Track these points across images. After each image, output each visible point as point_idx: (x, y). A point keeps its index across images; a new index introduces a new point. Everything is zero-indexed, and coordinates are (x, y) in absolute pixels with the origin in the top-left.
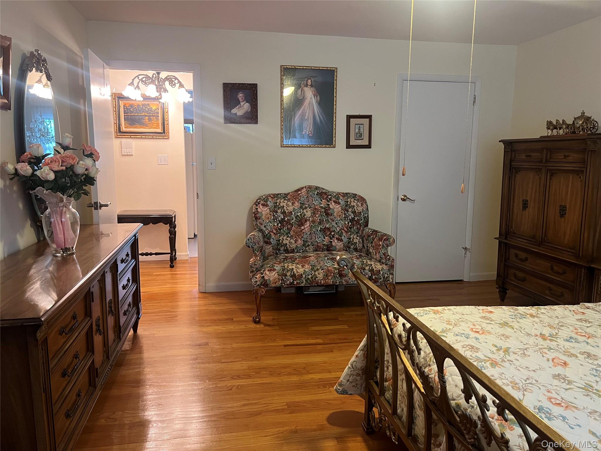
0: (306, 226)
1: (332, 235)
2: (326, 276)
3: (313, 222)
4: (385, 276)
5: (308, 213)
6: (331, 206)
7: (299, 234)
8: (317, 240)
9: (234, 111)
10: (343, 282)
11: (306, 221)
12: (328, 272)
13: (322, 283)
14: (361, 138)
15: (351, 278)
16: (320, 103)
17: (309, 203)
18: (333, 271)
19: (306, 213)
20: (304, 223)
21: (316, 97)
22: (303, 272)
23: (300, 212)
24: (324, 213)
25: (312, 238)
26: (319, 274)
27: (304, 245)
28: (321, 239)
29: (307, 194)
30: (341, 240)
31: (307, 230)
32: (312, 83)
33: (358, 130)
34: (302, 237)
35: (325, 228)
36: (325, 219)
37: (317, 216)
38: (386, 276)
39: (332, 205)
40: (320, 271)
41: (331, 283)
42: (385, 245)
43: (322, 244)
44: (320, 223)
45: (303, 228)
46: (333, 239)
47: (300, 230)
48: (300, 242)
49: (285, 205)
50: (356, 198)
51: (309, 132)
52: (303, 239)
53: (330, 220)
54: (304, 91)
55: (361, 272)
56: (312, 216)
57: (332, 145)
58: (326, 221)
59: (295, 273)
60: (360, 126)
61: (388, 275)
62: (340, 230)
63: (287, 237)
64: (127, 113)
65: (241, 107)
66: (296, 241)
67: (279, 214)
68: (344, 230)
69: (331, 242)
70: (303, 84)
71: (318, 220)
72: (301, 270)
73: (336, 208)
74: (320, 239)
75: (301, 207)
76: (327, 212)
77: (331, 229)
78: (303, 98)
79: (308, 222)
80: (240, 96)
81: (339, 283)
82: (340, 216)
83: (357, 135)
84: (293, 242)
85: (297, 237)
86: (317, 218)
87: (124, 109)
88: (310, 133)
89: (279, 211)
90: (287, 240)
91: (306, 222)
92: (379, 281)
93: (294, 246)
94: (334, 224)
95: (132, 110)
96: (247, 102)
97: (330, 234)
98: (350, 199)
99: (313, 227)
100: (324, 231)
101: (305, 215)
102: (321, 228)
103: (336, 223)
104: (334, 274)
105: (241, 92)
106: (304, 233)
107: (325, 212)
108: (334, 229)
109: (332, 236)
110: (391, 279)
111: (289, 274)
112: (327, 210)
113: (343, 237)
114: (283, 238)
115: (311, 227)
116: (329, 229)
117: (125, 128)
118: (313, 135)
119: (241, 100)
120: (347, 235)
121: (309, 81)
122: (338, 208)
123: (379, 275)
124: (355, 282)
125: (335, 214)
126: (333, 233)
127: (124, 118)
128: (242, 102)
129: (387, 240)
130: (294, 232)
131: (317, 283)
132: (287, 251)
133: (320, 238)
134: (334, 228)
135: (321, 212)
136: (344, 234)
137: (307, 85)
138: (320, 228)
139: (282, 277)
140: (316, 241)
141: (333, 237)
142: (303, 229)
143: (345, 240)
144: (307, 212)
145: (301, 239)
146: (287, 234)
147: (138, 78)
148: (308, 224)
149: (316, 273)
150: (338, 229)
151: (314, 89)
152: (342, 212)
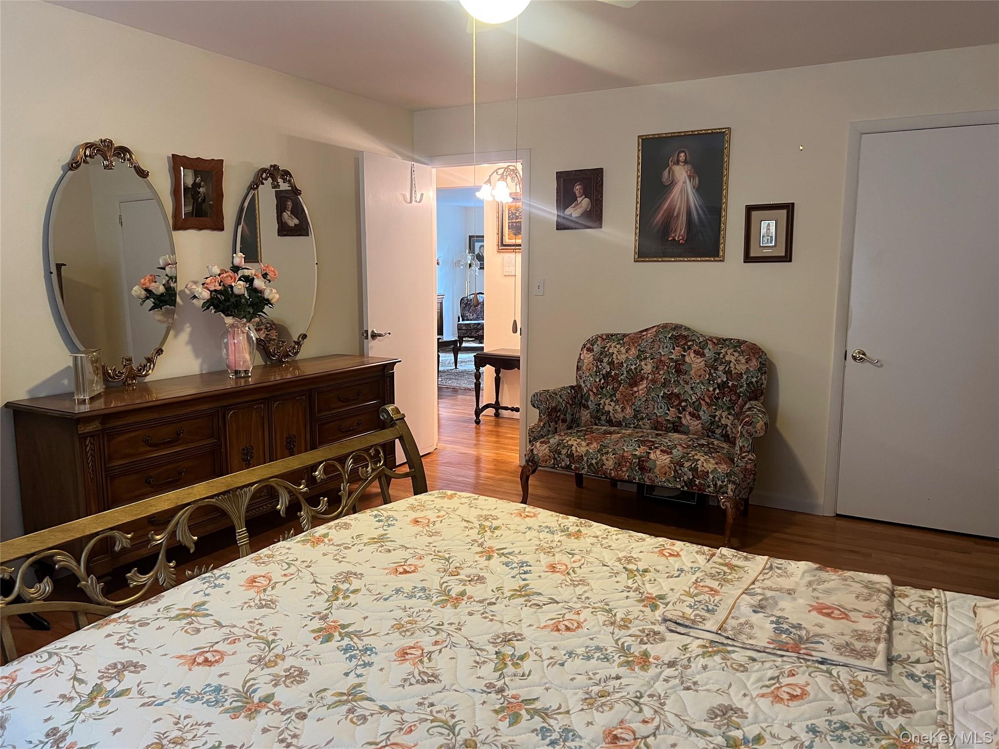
0: (641, 387)
1: (681, 406)
2: (619, 465)
3: (654, 381)
4: (716, 484)
5: (648, 367)
6: (687, 359)
7: (628, 399)
8: (656, 411)
9: (568, 211)
10: (646, 479)
11: (642, 379)
12: (622, 459)
13: (613, 475)
14: (771, 245)
15: (658, 476)
16: (699, 190)
17: (652, 351)
18: (629, 459)
19: (644, 366)
20: (639, 382)
21: (693, 179)
22: (585, 452)
23: (635, 365)
24: (673, 369)
25: (648, 408)
26: (607, 460)
27: (635, 417)
28: (662, 410)
29: (654, 336)
30: (698, 418)
31: (642, 393)
32: (686, 157)
33: (765, 230)
34: (632, 404)
35: (672, 393)
36: (673, 379)
37: (661, 372)
38: (719, 483)
39: (690, 357)
40: (611, 455)
41: (626, 477)
42: (744, 432)
43: (664, 419)
44: (664, 385)
45: (635, 389)
46: (684, 413)
47: (631, 392)
48: (629, 410)
49: (615, 352)
50: (740, 348)
51: (678, 238)
52: (634, 407)
53: (681, 382)
54: (673, 172)
55: (675, 468)
56: (653, 373)
57: (718, 256)
58: (674, 381)
59: (574, 452)
60: (769, 224)
61: (724, 483)
62: (697, 401)
63: (611, 401)
64: (512, 219)
65: (578, 204)
66: (623, 409)
67: (604, 364)
68: (704, 400)
69: (680, 418)
70: (671, 161)
71: (662, 380)
72: (582, 450)
73: (695, 363)
74: (660, 410)
75: (638, 357)
76: (679, 368)
77: (682, 397)
78: (672, 182)
79: (645, 382)
80: (578, 188)
81: (639, 480)
82: (700, 376)
83: (764, 239)
84: (619, 410)
85: (625, 403)
86: (661, 376)
87: (509, 214)
88: (681, 238)
89: (605, 360)
90: (610, 405)
91: (641, 381)
92: (707, 490)
93: (620, 416)
94: (687, 388)
95: (517, 214)
96: (586, 197)
97: (679, 404)
98: (726, 350)
99: (651, 389)
100: (669, 398)
101: (642, 369)
102: (664, 393)
103: (692, 388)
104: (631, 464)
105: (578, 183)
106: (636, 397)
107: (675, 368)
108: (686, 397)
109: (682, 409)
110: (729, 490)
111: (564, 452)
112: (679, 364)
113: (701, 413)
114: (604, 403)
115: (649, 390)
116: (677, 396)
117: (509, 239)
118: (685, 241)
119: (578, 195)
120: (710, 409)
121: (682, 155)
122: (700, 363)
123: (706, 479)
124: (665, 484)
125: (692, 372)
126: (683, 404)
127: (509, 226)
128: (579, 197)
129: (751, 424)
130: (622, 394)
131: (604, 474)
132: (610, 423)
133: (661, 408)
134: (688, 396)
135: (668, 367)
136: (704, 408)
137: (677, 163)
138: (662, 392)
139: (554, 455)
140: (654, 413)
141: (684, 410)
142: (636, 392)
143: (705, 416)
144: (646, 365)
145: (631, 406)
146: (611, 396)
147: (497, 173)
148: (644, 384)
149: (603, 458)
150: (693, 398)
151: (689, 167)
152: (704, 371)
